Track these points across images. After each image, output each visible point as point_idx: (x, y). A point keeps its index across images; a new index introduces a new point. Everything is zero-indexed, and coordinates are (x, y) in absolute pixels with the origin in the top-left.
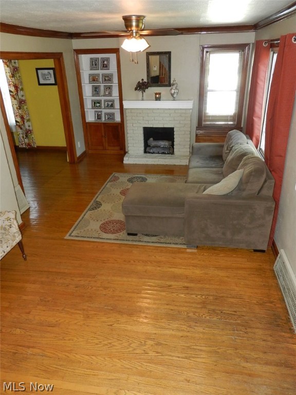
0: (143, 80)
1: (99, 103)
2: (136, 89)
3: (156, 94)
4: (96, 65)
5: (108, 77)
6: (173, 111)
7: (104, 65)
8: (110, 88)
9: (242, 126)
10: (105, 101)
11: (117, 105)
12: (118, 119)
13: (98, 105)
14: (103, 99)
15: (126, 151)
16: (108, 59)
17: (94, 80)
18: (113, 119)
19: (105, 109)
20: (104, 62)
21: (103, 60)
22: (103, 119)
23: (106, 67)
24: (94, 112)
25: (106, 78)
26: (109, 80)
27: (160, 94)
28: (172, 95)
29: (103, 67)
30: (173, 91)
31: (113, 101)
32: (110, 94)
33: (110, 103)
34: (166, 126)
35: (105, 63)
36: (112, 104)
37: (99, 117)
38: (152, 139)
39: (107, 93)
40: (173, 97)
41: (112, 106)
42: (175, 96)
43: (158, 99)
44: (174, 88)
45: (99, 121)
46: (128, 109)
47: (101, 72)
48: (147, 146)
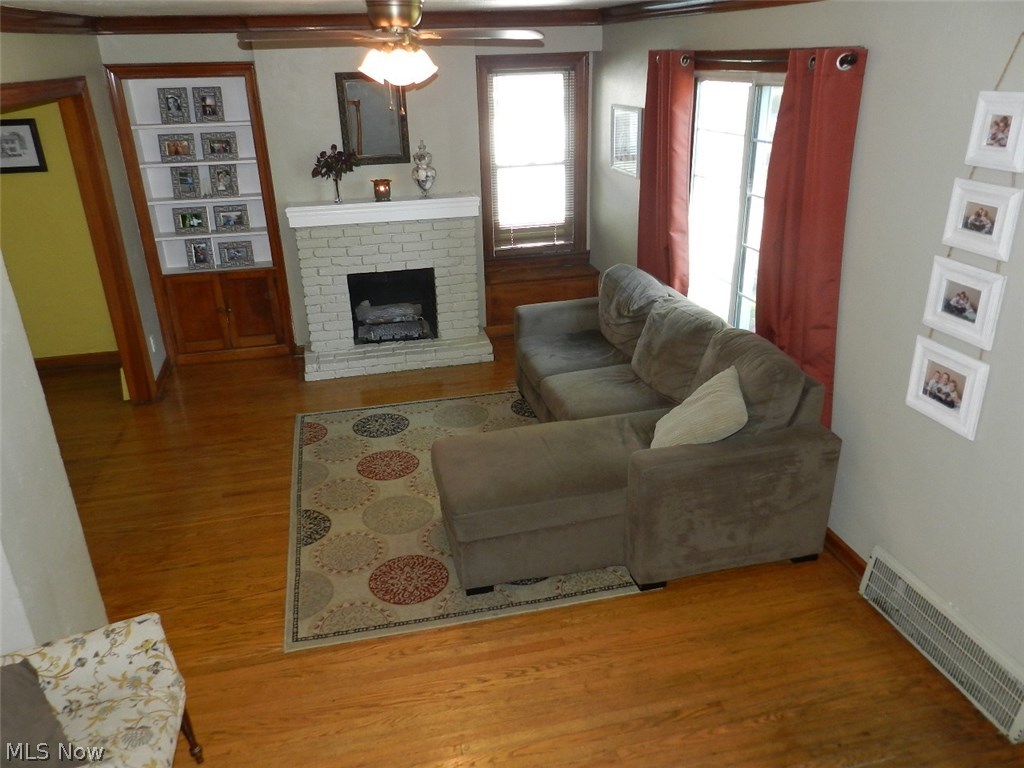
0: (334, 147)
1: (197, 216)
2: (316, 173)
3: (377, 183)
4: (179, 108)
5: (219, 141)
6: (428, 227)
7: (204, 107)
8: (228, 173)
9: (588, 248)
10: (217, 210)
11: (257, 218)
12: (262, 256)
13: (195, 222)
14: (209, 204)
15: (298, 342)
17: (177, 153)
18: (249, 258)
19: (217, 231)
20: (204, 99)
21: (201, 95)
22: (217, 261)
23: (214, 112)
24: (183, 242)
25: (216, 146)
26: (225, 151)
27: (386, 182)
28: (420, 184)
29: (205, 113)
30: (422, 175)
31: (242, 208)
32: (232, 189)
33: (233, 215)
34: (411, 266)
35: (209, 101)
36: (240, 218)
37: (201, 256)
38: (366, 303)
39: (222, 188)
40: (423, 190)
41: (241, 222)
42: (428, 186)
43: (381, 197)
44: (425, 167)
45: (202, 268)
46: (301, 229)
47: (196, 128)
48: (357, 323)
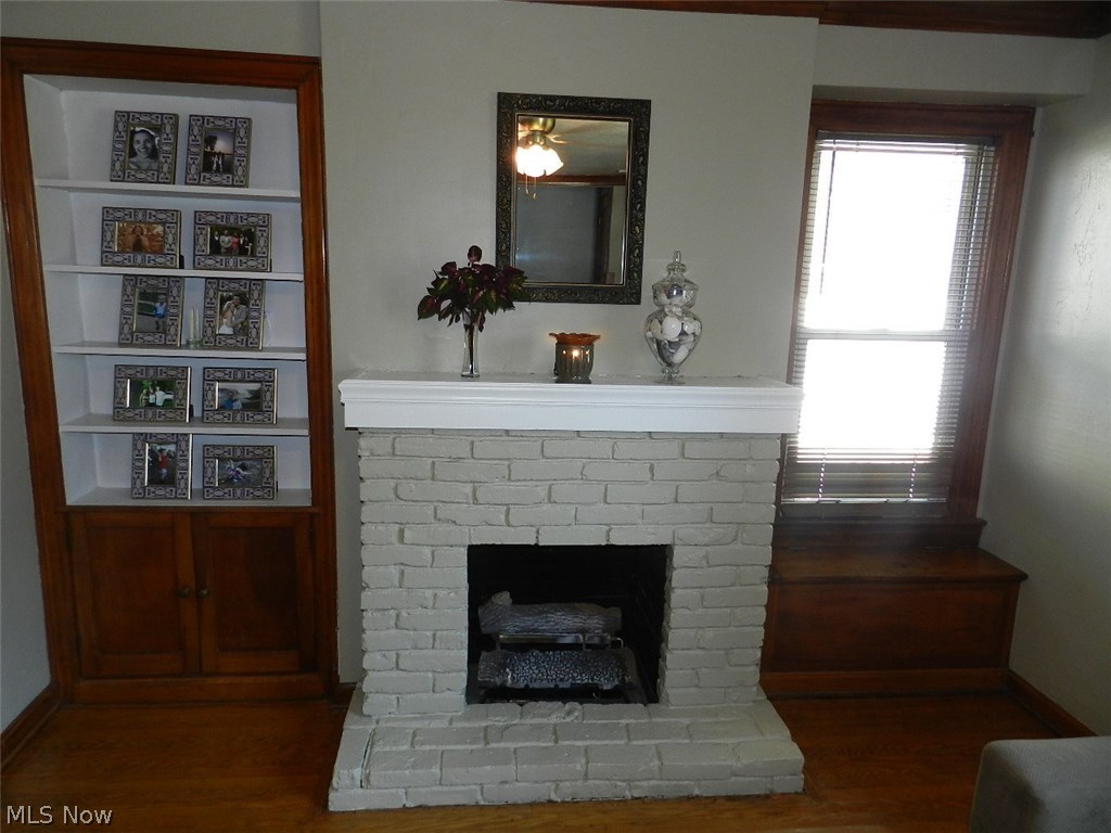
0: (475, 252)
1: (165, 386)
2: (427, 308)
3: (564, 342)
4: (153, 154)
5: (232, 231)
6: (673, 449)
7: (208, 156)
8: (244, 300)
10: (209, 376)
11: (292, 401)
12: (293, 480)
13: (160, 397)
14: (193, 359)
15: (344, 675)
16: (239, 129)
17: (138, 247)
18: (266, 483)
19: (203, 421)
20: (211, 141)
21: (208, 129)
22: (192, 476)
23: (228, 168)
24: (126, 445)
25: (226, 240)
26: (242, 251)
27: (586, 341)
28: (663, 349)
29: (207, 167)
30: (672, 328)
31: (265, 378)
32: (246, 334)
33: (244, 389)
34: (620, 538)
35: (221, 146)
36: (257, 395)
37: (163, 471)
38: (503, 599)
39: (226, 330)
40: (666, 365)
41: (257, 405)
42: (680, 355)
43: (569, 369)
44: (678, 311)
45: (162, 499)
46: (373, 432)
47: (189, 199)
48: (480, 641)
